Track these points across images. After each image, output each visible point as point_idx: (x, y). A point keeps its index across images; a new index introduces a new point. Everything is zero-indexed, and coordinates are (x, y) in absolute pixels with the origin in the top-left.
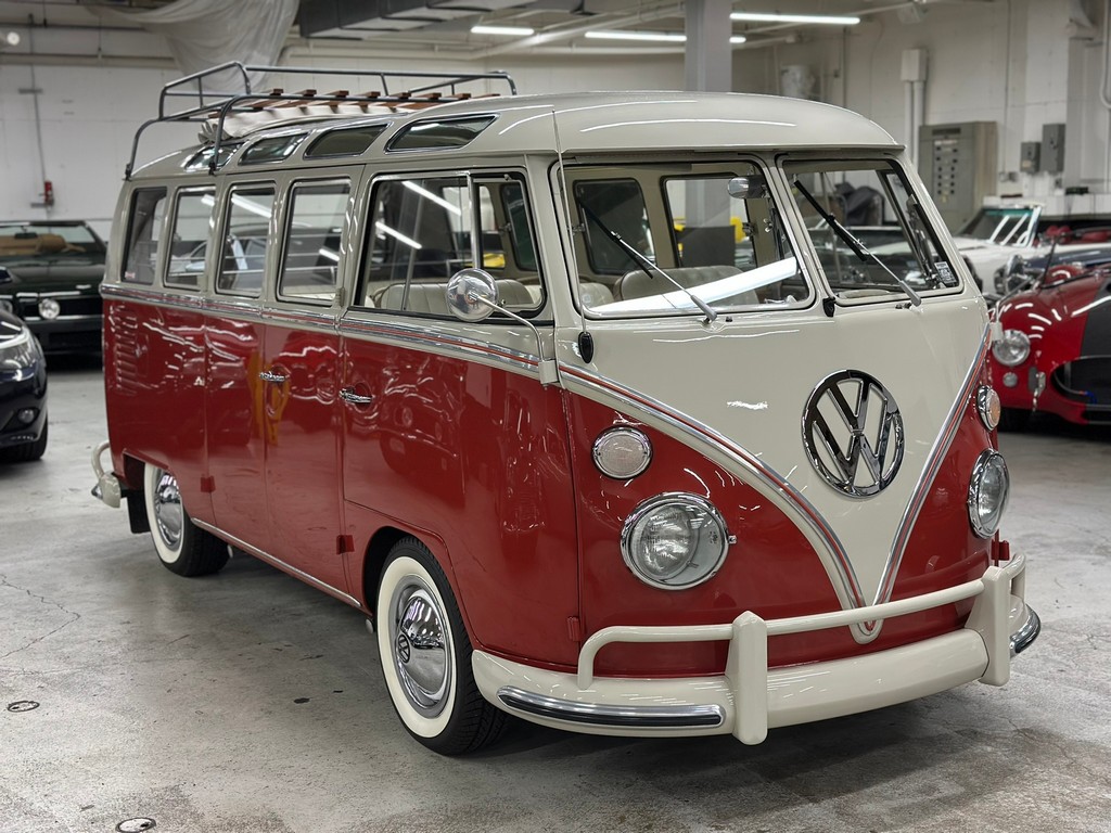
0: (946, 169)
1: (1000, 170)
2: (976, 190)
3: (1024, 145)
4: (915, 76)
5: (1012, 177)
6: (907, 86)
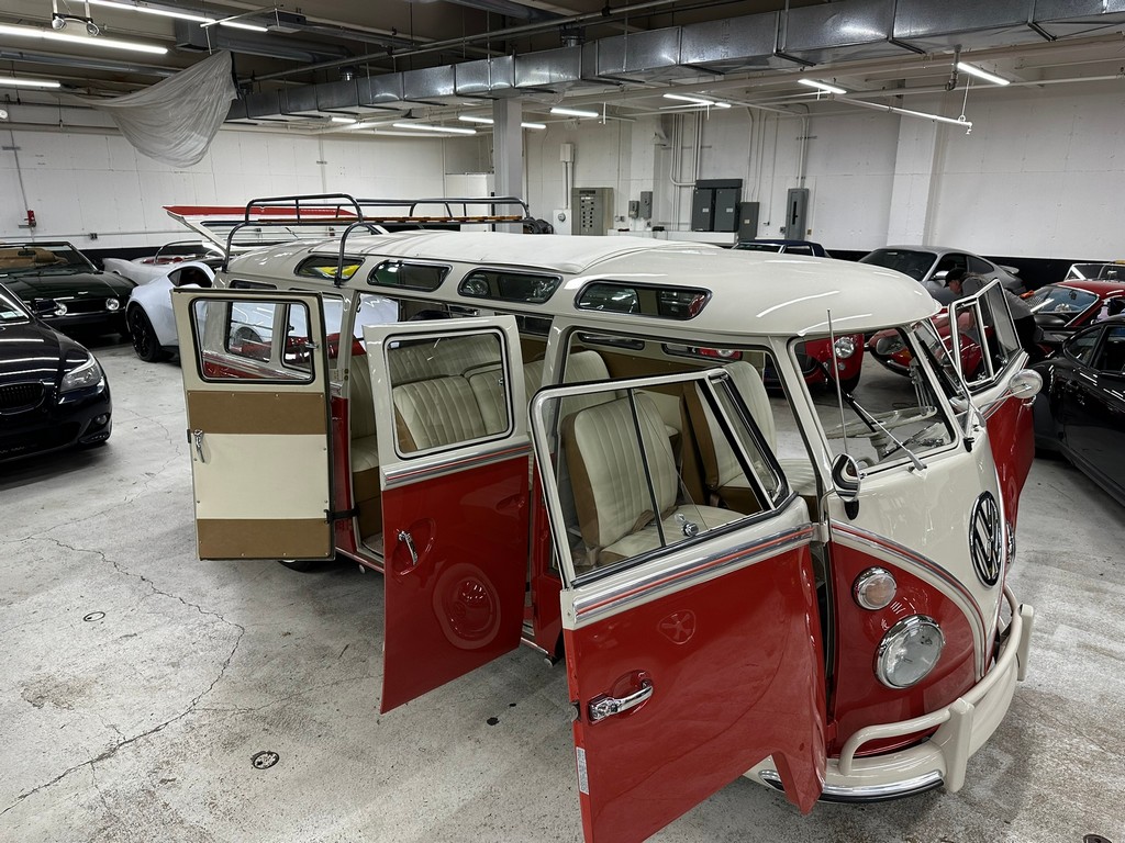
0: (588, 213)
1: (615, 215)
2: (604, 225)
3: (630, 202)
4: (568, 160)
5: (622, 219)
6: (564, 165)
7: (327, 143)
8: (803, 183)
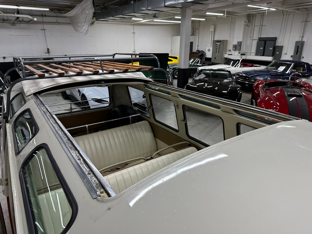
0: (218, 49)
1: (228, 49)
2: (223, 53)
3: (233, 45)
4: (213, 31)
5: (230, 51)
6: (211, 32)
7: (135, 27)
8: (302, 39)
